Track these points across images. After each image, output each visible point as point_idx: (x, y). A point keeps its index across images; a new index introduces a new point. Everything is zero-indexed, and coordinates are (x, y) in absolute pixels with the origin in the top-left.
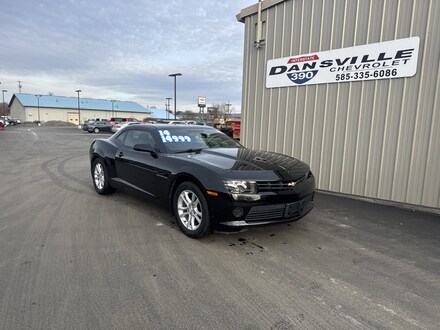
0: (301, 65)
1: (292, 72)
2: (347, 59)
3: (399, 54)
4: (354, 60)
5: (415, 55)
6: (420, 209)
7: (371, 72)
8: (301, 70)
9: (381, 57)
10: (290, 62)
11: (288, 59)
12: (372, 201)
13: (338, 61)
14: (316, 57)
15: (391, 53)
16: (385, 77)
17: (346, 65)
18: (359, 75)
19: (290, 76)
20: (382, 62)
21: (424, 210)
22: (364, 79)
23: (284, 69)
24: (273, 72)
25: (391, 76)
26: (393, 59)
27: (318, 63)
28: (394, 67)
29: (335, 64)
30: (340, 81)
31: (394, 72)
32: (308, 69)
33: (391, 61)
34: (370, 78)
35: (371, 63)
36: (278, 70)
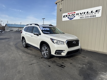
2: (83, 13)
3: (96, 11)
4: (85, 13)
5: (101, 11)
7: (89, 16)
8: (71, 16)
11: (68, 13)
12: (90, 50)
14: (75, 13)
17: (82, 14)
18: (86, 17)
20: (92, 13)
21: (104, 53)
25: (94, 17)
27: (75, 14)
28: (95, 15)
29: (80, 14)
30: (81, 18)
32: (73, 16)
33: (94, 13)
34: (89, 18)
35: (89, 14)
36: (65, 16)
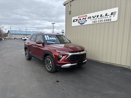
0: (82, 19)
1: (79, 21)
2: (96, 16)
3: (112, 14)
4: (98, 16)
5: (117, 13)
6: (120, 66)
7: (103, 20)
8: (82, 20)
9: (106, 15)
10: (79, 18)
11: (78, 17)
12: (104, 63)
13: (93, 17)
14: (86, 16)
15: (109, 13)
16: (107, 21)
17: (95, 18)
18: (100, 21)
19: (79, 22)
20: (106, 16)
21: (121, 66)
22: (101, 22)
23: (77, 20)
24: (74, 21)
25: (109, 21)
26: (110, 15)
27: (87, 18)
28: (110, 18)
29: (92, 18)
30: (94, 23)
31: (110, 20)
32: (84, 20)
33: (109, 16)
34: (103, 22)
35: (103, 17)
36: (75, 20)
